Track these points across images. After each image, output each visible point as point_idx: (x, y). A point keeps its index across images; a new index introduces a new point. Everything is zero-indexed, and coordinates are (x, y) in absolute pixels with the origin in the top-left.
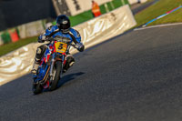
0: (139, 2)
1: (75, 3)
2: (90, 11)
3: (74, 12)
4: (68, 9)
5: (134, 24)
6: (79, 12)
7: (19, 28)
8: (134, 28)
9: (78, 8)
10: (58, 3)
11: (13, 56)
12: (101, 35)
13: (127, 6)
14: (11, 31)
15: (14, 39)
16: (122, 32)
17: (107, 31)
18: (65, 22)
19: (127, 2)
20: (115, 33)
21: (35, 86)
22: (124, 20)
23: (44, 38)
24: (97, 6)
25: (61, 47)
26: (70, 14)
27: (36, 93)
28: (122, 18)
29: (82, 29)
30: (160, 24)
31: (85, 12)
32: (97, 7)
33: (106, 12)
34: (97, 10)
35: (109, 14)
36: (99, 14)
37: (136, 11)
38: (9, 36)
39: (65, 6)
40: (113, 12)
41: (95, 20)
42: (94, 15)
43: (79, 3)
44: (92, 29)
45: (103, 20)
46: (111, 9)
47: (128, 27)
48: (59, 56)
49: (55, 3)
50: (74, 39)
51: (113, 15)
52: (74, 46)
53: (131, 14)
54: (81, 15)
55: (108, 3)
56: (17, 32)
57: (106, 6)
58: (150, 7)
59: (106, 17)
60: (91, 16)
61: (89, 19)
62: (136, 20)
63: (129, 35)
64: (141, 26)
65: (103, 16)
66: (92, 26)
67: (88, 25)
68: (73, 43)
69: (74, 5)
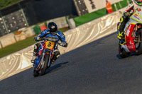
1: (92, 3)
2: (103, 9)
3: (90, 10)
6: (94, 10)
7: (47, 22)
9: (93, 7)
10: (78, 3)
12: (112, 28)
18: (53, 27)
21: (35, 71)
24: (109, 5)
25: (50, 45)
26: (87, 11)
29: (97, 23)
31: (99, 10)
33: (115, 11)
34: (110, 8)
35: (117, 12)
39: (84, 6)
40: (121, 10)
41: (107, 16)
43: (94, 4)
44: (105, 23)
45: (113, 17)
46: (119, 8)
48: (48, 51)
49: (76, 3)
54: (95, 12)
55: (117, 4)
56: (46, 25)
59: (115, 14)
60: (105, 13)
61: (102, 15)
66: (105, 21)
67: (101, 20)
68: (60, 42)
69: (91, 5)
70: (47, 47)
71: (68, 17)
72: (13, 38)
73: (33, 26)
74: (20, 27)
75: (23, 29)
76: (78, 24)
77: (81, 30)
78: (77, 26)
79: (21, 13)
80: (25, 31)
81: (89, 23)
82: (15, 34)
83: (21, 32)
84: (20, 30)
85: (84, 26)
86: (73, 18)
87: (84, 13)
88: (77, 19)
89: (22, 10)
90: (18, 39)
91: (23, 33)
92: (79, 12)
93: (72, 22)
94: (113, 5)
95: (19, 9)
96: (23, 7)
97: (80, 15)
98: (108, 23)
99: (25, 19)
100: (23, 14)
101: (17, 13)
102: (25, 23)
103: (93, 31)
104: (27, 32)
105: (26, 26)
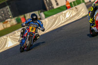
0: (90, 2)
1: (56, 1)
2: (64, 6)
3: (55, 6)
4: (52, 5)
6: (58, 6)
7: (26, 15)
10: (47, 2)
12: (70, 19)
13: (84, 3)
14: (21, 17)
16: (81, 17)
17: (73, 17)
18: (35, 17)
19: (84, 1)
20: (77, 18)
21: (21, 48)
22: (82, 11)
23: (24, 24)
26: (53, 7)
27: (21, 52)
29: (60, 16)
31: (61, 7)
33: (72, 7)
35: (74, 8)
38: (20, 19)
41: (67, 11)
43: (58, 2)
44: (65, 16)
45: (71, 11)
46: (75, 5)
48: (31, 34)
49: (45, 2)
51: (76, 8)
52: (39, 29)
53: (86, 8)
54: (59, 8)
55: (74, 2)
56: (25, 17)
57: (72, 3)
60: (65, 8)
61: (64, 10)
63: (84, 19)
66: (65, 14)
67: (63, 13)
68: (39, 27)
69: (55, 3)
70: (30, 31)
71: (40, 11)
72: (2, 26)
73: (16, 18)
74: (7, 18)
75: (9, 20)
76: (47, 16)
77: (48, 20)
78: (46, 18)
79: (7, 9)
80: (10, 21)
81: (55, 16)
82: (4, 23)
83: (7, 22)
84: (6, 20)
85: (51, 17)
86: (43, 12)
87: (51, 8)
88: (46, 12)
89: (8, 7)
90: (5, 27)
91: (9, 22)
92: (48, 8)
93: (43, 15)
94: (71, 3)
95: (6, 6)
96: (9, 4)
97: (48, 10)
98: (68, 16)
99: (10, 13)
100: (9, 10)
101: (4, 9)
102: (10, 15)
103: (57, 21)
104: (12, 22)
105: (11, 18)
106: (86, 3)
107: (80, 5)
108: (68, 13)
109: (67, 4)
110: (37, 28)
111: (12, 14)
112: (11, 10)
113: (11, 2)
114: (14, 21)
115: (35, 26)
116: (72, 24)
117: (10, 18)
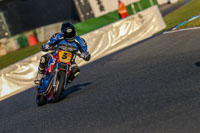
0: (169, 3)
1: (99, 3)
2: (116, 12)
3: (98, 13)
4: (91, 10)
5: (164, 26)
6: (103, 13)
7: (37, 30)
8: (164, 31)
9: (102, 8)
10: (80, 3)
11: (30, 62)
12: (128, 39)
13: (156, 6)
15: (32, 43)
16: (150, 36)
17: (134, 34)
18: (69, 31)
19: (156, 3)
20: (142, 36)
21: (39, 97)
22: (152, 22)
23: (47, 47)
25: (65, 57)
26: (93, 15)
27: (40, 105)
28: (151, 20)
29: (107, 32)
30: (192, 26)
31: (110, 13)
32: (123, 7)
33: (132, 14)
35: (136, 16)
36: (125, 15)
37: (165, 12)
39: (88, 8)
40: (141, 13)
41: (121, 22)
42: (121, 17)
43: (103, 4)
45: (130, 22)
46: (138, 11)
47: (157, 29)
49: (77, 3)
50: (80, 47)
51: (141, 17)
52: (79, 55)
53: (160, 16)
54: (105, 16)
55: (135, 4)
57: (133, 6)
58: (181, 8)
59: (133, 19)
60: (117, 17)
61: (114, 21)
62: (166, 22)
63: (157, 38)
64: (171, 29)
65: (130, 17)
66: (118, 28)
67: (112, 27)
68: (79, 52)
69: (98, 6)
70: (61, 60)
73: (17, 36)
75: (3, 40)
80: (6, 44)
81: (96, 32)
85: (88, 36)
87: (89, 17)
88: (78, 25)
89: (1, 14)
91: (3, 46)
92: (82, 16)
94: (129, 7)
97: (83, 20)
98: (123, 32)
100: (3, 20)
102: (5, 31)
103: (101, 42)
104: (9, 45)
105: (7, 36)
106: (160, 7)
107: (149, 9)
108: (124, 26)
109: (120, 9)
110: (74, 53)
111: (10, 29)
112: (7, 21)
113: (8, 4)
114: (13, 43)
115: (71, 49)
116: (132, 49)
117: (5, 37)
